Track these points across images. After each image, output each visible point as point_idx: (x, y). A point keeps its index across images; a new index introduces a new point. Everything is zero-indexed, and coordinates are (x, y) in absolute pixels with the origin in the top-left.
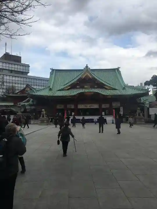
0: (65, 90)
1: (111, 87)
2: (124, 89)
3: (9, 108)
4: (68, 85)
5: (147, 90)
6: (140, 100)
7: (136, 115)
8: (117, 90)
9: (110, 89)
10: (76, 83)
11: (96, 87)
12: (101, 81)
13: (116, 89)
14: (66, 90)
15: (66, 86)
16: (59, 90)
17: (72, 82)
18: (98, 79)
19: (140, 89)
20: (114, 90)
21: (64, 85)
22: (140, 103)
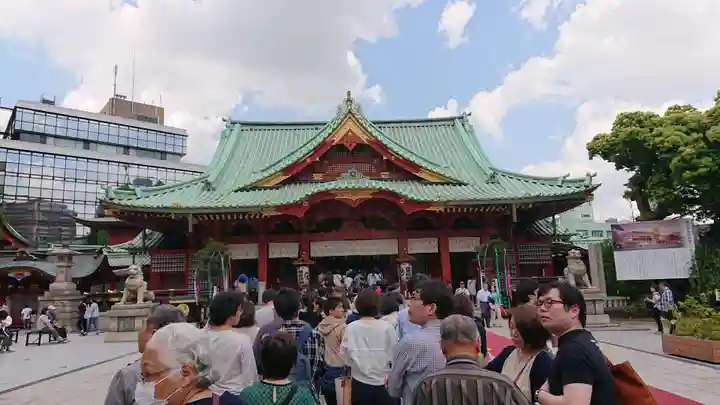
0: (265, 189)
1: (443, 176)
2: (492, 179)
3: (30, 264)
4: (278, 168)
6: (554, 223)
8: (466, 185)
9: (437, 184)
10: (308, 160)
11: (383, 175)
13: (460, 184)
14: (271, 188)
15: (272, 171)
16: (241, 190)
17: (294, 158)
18: (389, 146)
19: (556, 179)
20: (454, 185)
21: (263, 171)
22: (555, 236)
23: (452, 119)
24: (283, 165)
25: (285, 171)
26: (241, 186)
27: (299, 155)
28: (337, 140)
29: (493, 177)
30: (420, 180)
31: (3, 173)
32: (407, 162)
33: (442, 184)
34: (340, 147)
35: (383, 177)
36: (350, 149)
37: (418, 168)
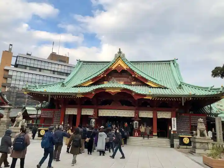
0: (84, 87)
1: (158, 84)
2: (180, 87)
4: (89, 79)
5: (221, 90)
7: (196, 135)
8: (168, 89)
9: (155, 88)
10: (102, 76)
11: (133, 83)
12: (140, 73)
13: (165, 88)
15: (87, 80)
16: (75, 87)
17: (96, 75)
18: (135, 71)
19: (208, 88)
20: (163, 88)
21: (84, 80)
22: (211, 114)
23: (169, 61)
24: (92, 78)
25: (92, 80)
26: (75, 85)
27: (98, 73)
28: (114, 68)
29: (180, 86)
30: (148, 86)
31: (11, 79)
32: (142, 78)
33: (158, 88)
34: (115, 71)
35: (133, 84)
36: (119, 72)
37: (147, 80)
